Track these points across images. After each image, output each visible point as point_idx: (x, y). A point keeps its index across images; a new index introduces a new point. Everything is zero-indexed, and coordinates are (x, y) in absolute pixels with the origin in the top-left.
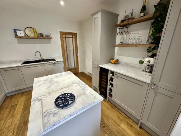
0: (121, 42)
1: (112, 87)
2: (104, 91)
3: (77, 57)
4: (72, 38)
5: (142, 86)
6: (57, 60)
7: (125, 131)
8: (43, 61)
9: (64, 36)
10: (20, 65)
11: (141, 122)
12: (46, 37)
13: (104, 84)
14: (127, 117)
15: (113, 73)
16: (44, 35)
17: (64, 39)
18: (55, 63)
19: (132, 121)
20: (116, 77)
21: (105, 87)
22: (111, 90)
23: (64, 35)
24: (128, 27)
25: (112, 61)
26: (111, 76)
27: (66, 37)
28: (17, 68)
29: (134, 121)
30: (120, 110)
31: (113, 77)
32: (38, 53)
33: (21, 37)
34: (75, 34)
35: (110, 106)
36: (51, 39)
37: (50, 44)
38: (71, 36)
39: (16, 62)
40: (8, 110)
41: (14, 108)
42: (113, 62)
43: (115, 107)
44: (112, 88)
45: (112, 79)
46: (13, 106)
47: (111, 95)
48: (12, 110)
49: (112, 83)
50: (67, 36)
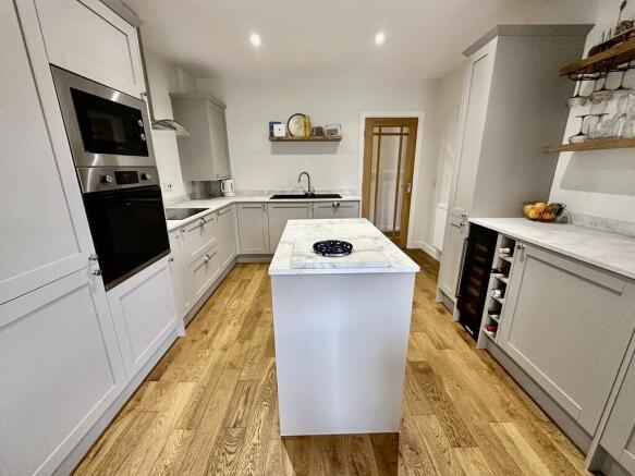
0: (581, 134)
1: (502, 296)
2: (474, 312)
3: (408, 197)
4: (401, 134)
5: (620, 294)
6: (344, 198)
7: (513, 443)
8: (313, 196)
9: (376, 130)
10: (267, 199)
11: (600, 447)
12: (330, 137)
13: (475, 286)
14: (547, 420)
15: (511, 243)
16: (325, 130)
17: (376, 138)
18: (338, 205)
19: (563, 438)
20: (522, 260)
21: (477, 294)
22: (497, 309)
23: (377, 127)
24: (624, 70)
25: (529, 207)
26: (502, 256)
27: (380, 134)
28: (261, 205)
29: (571, 441)
30: (522, 388)
31: (509, 259)
32: (304, 177)
33: (280, 139)
34: (412, 123)
35: (485, 366)
36: (339, 140)
37: (335, 153)
38: (398, 130)
39: (261, 193)
40: (237, 285)
41: (245, 283)
42: (532, 214)
43: (504, 374)
44: (501, 301)
45: (506, 269)
46: (243, 281)
47: (494, 326)
48: (242, 287)
49: (505, 280)
50: (384, 130)
